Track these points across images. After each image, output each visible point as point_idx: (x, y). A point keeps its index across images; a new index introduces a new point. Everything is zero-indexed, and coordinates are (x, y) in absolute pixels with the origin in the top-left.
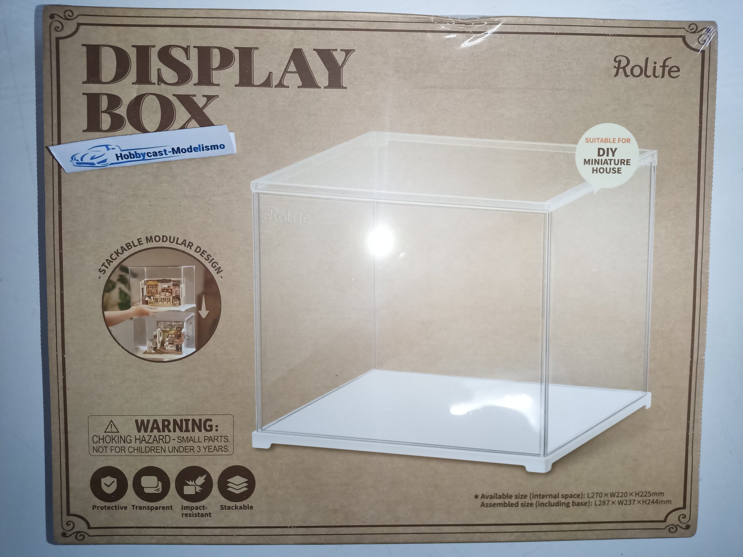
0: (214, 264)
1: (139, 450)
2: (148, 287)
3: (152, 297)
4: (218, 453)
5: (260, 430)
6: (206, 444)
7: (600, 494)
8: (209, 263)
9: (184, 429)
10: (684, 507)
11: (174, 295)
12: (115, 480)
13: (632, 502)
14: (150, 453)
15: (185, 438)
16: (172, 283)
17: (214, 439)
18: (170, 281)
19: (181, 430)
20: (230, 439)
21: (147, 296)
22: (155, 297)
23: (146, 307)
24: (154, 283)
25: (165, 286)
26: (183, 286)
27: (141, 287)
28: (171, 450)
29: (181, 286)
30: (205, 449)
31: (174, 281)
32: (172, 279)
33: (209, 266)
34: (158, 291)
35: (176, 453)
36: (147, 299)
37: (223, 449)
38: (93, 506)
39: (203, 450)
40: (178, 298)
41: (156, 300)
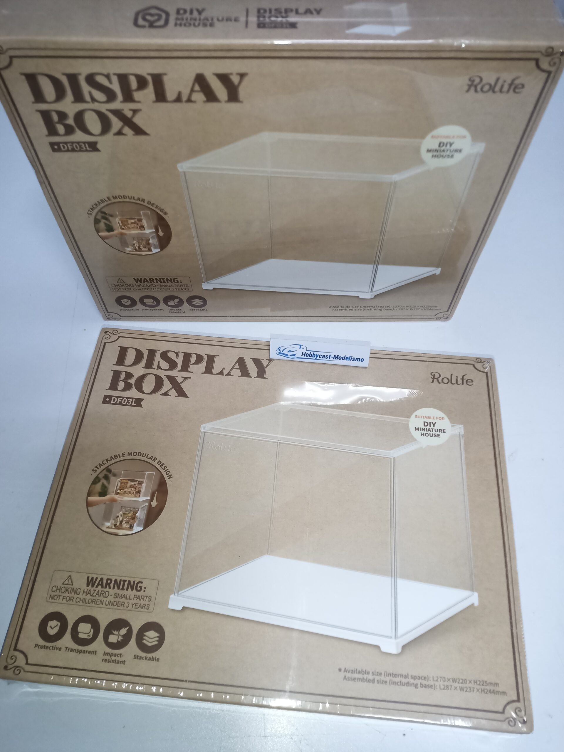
0: (168, 472)
1: (84, 601)
2: (121, 484)
3: (122, 490)
4: (142, 610)
5: (176, 594)
6: (134, 601)
7: (443, 678)
8: (165, 471)
9: (121, 587)
10: (518, 700)
11: (137, 490)
12: (59, 624)
13: (472, 689)
14: (91, 605)
15: (120, 595)
16: (138, 482)
17: (141, 598)
18: (137, 481)
19: (118, 588)
20: (153, 599)
21: (119, 490)
22: (124, 491)
23: (116, 497)
24: (126, 481)
25: (133, 484)
26: (144, 485)
27: (117, 483)
28: (107, 603)
29: (143, 485)
30: (133, 605)
31: (139, 481)
32: (139, 480)
33: (164, 473)
34: (127, 486)
35: (110, 606)
36: (119, 491)
37: (146, 607)
38: (36, 644)
39: (131, 605)
40: (139, 492)
41: (125, 492)
